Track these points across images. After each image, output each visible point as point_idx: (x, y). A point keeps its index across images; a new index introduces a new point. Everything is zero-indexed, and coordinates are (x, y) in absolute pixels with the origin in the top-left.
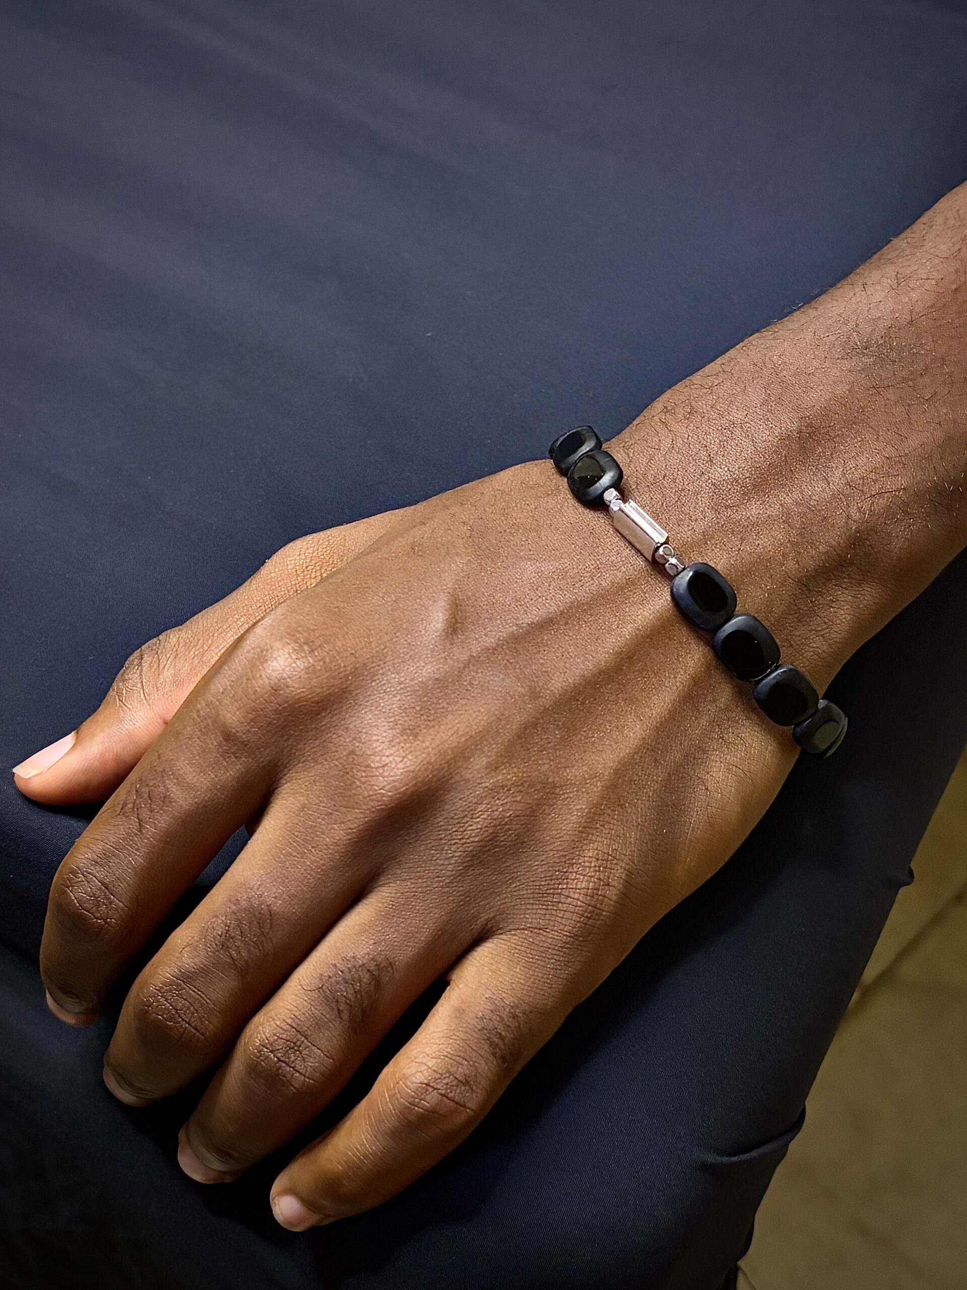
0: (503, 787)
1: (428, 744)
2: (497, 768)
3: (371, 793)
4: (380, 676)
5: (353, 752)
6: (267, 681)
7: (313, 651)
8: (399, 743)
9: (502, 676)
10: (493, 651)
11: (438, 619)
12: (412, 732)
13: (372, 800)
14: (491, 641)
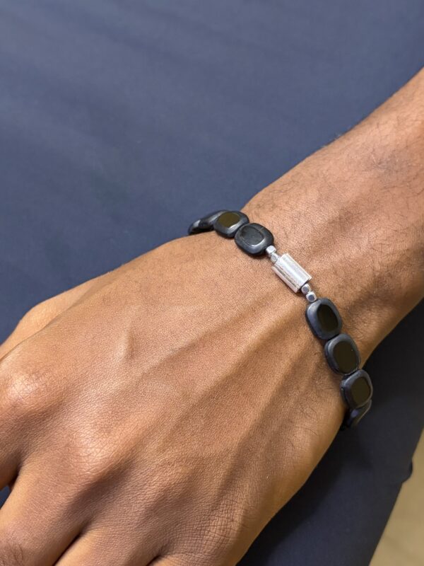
0: (169, 464)
1: (117, 437)
2: (164, 450)
3: (81, 474)
4: (84, 392)
5: (68, 445)
6: (8, 401)
7: (38, 378)
8: (98, 438)
9: (164, 385)
10: (157, 369)
11: (121, 349)
12: (106, 430)
13: (82, 478)
14: (155, 361)
